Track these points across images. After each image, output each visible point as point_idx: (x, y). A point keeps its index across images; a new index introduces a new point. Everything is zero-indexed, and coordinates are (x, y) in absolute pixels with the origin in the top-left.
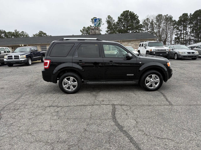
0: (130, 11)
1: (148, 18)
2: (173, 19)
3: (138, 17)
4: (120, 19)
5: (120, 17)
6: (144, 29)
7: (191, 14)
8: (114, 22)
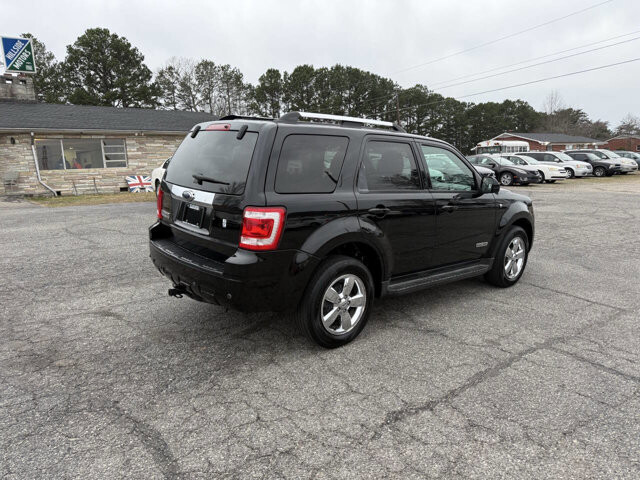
0: (111, 34)
1: (171, 68)
2: (245, 81)
3: (142, 59)
4: (74, 55)
5: (75, 48)
6: (162, 101)
7: (286, 73)
8: (52, 63)
